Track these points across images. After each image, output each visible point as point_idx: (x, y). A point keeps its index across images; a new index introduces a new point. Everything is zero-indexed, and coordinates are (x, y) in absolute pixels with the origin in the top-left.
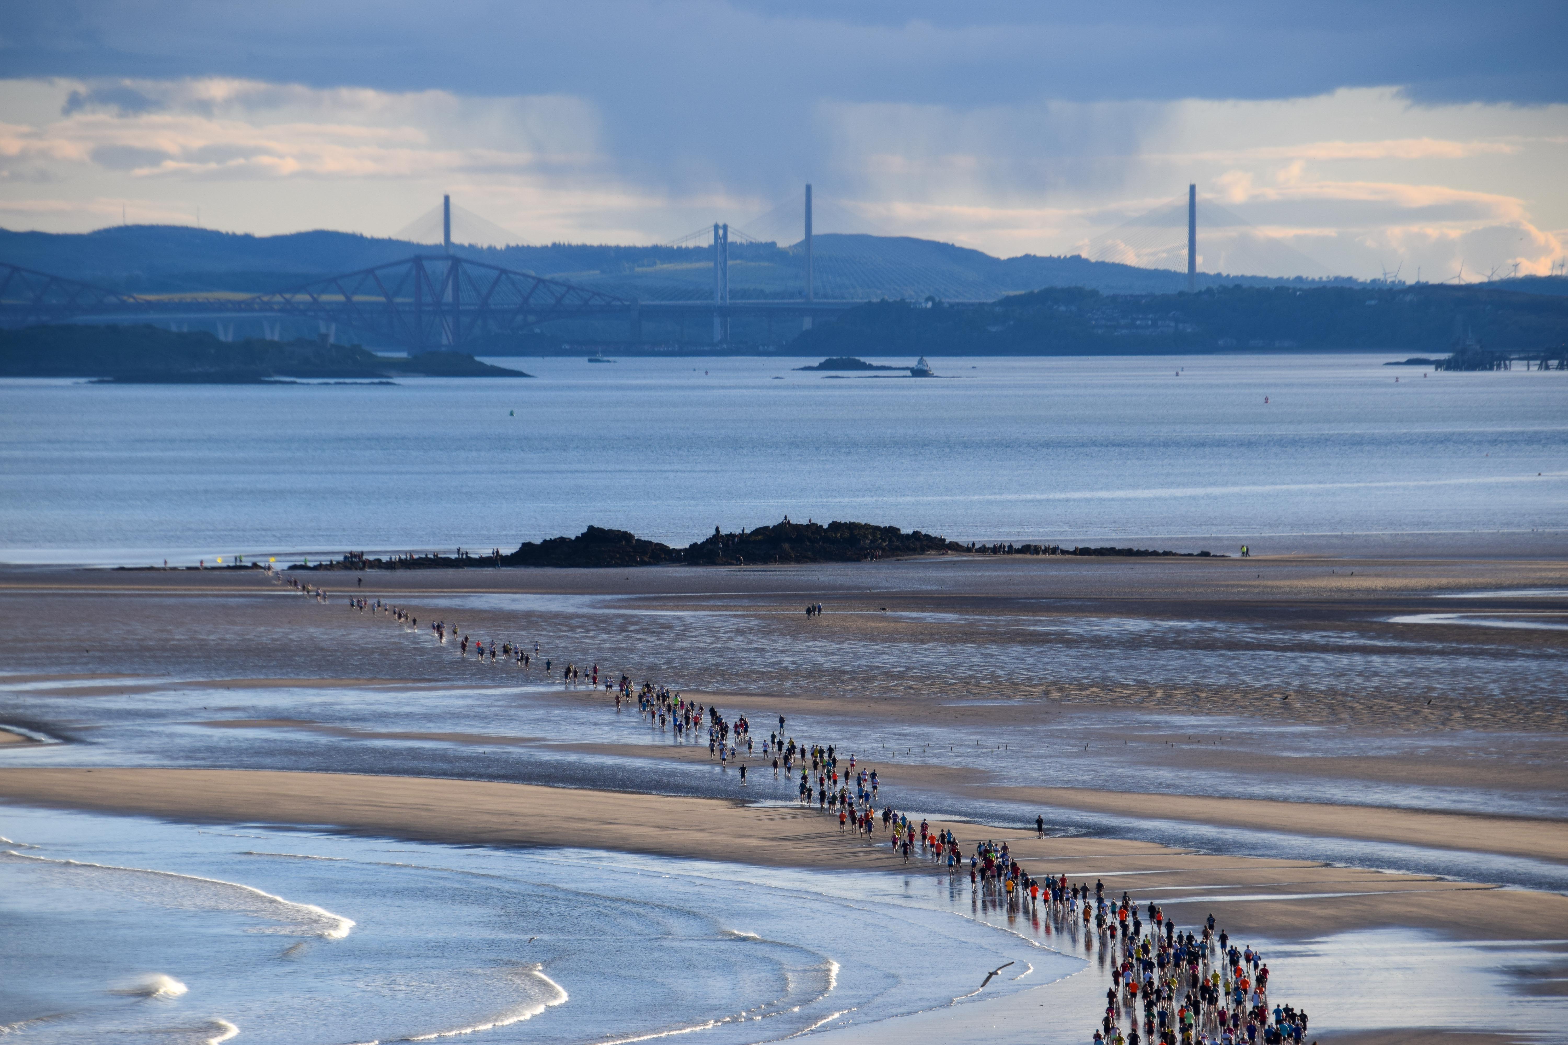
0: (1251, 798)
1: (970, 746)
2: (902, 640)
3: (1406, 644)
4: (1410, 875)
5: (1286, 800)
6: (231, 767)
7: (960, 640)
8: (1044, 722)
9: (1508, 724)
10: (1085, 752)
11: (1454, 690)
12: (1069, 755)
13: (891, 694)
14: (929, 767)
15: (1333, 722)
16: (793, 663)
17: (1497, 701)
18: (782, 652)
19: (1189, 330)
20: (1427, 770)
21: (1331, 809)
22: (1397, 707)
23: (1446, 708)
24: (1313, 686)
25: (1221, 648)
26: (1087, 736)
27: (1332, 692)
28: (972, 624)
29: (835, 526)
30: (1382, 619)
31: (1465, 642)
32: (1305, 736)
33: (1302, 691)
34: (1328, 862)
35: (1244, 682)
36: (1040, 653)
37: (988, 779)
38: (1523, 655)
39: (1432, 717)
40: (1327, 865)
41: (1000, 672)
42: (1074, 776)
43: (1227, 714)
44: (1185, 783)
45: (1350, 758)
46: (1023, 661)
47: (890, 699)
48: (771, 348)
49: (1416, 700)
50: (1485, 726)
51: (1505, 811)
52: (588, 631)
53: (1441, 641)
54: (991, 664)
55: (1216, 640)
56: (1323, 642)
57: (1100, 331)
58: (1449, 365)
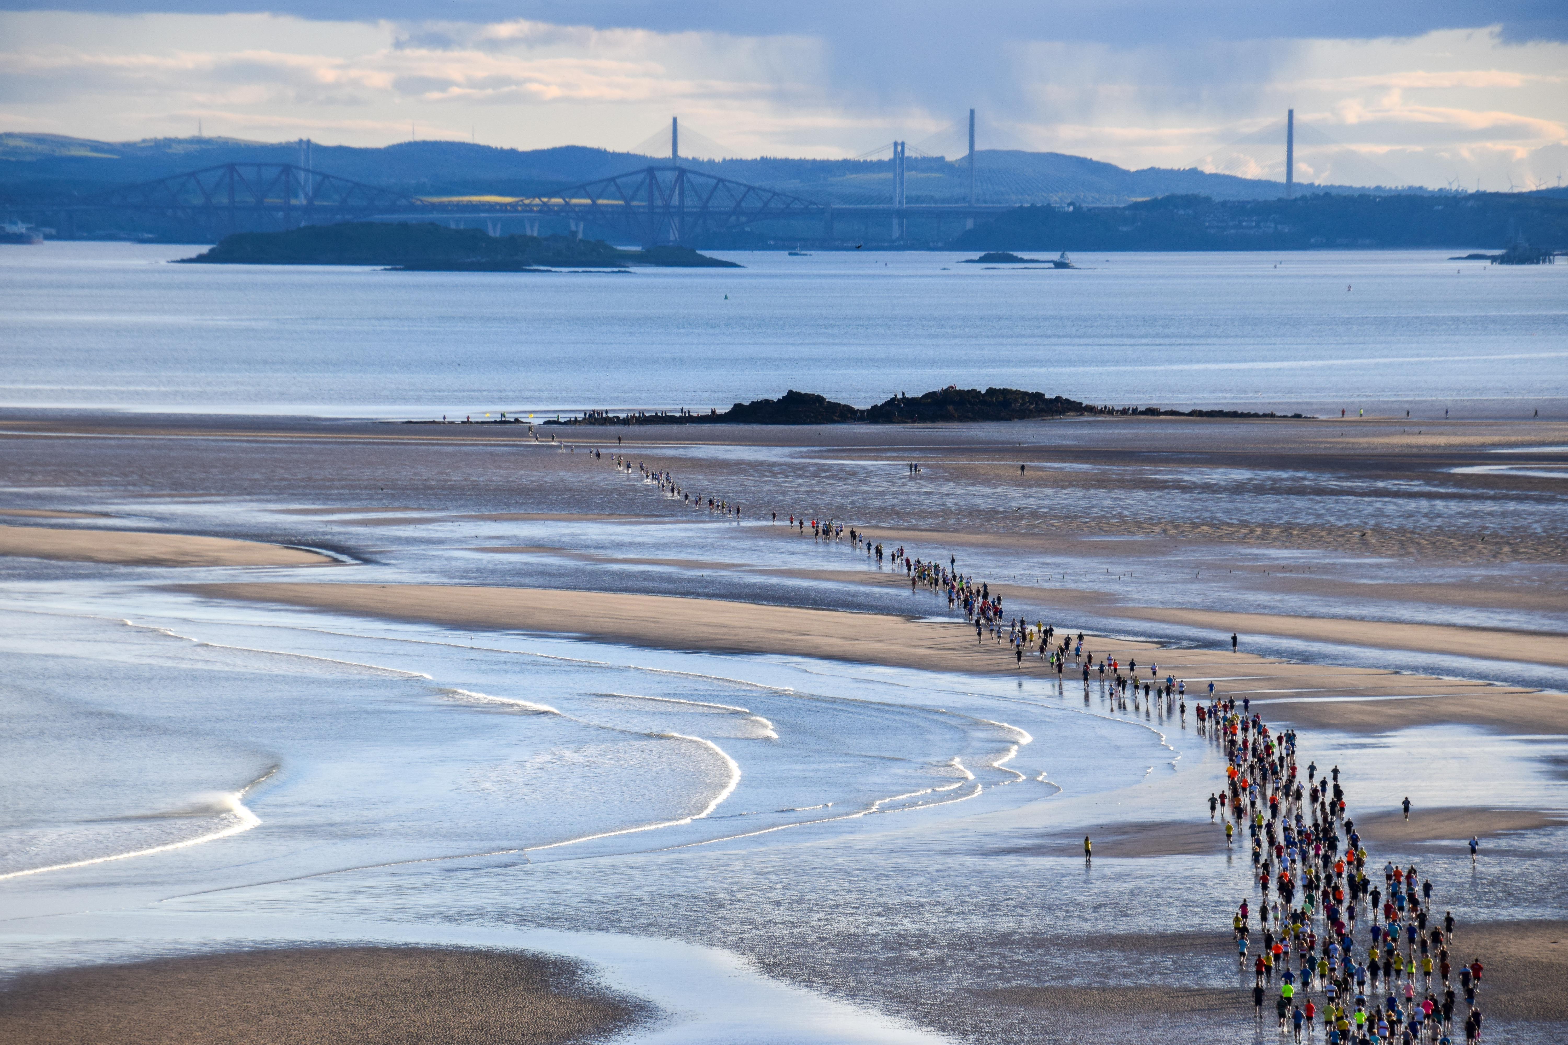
0: (1334, 617)
1: (1102, 574)
2: (1046, 486)
3: (1464, 491)
4: (1465, 681)
5: (1362, 619)
6: (498, 585)
7: (1093, 486)
8: (1163, 554)
9: (1548, 557)
10: (1196, 579)
11: (1503, 529)
12: (1184, 582)
13: (1036, 531)
14: (1067, 590)
15: (1402, 555)
16: (956, 504)
17: (1539, 538)
18: (947, 495)
19: (1286, 230)
20: (1480, 595)
21: (1400, 626)
22: (1456, 543)
23: (1497, 543)
24: (1386, 525)
25: (1310, 493)
26: (1198, 566)
27: (1402, 530)
28: (1104, 473)
29: (991, 391)
30: (1445, 470)
31: (1513, 489)
32: (1379, 566)
33: (1378, 530)
34: (1397, 670)
35: (1329, 522)
36: (1160, 497)
37: (1117, 601)
38: (1562, 500)
39: (1485, 551)
40: (1396, 673)
41: (1126, 513)
42: (1186, 599)
43: (1315, 548)
44: (1279, 605)
45: (1417, 585)
46: (1145, 504)
47: (1035, 534)
48: (940, 244)
49: (1472, 537)
50: (1529, 559)
51: (1545, 628)
52: (787, 477)
53: (1493, 489)
54: (1119, 506)
55: (1306, 486)
56: (1395, 488)
57: (1212, 231)
58: (1503, 260)
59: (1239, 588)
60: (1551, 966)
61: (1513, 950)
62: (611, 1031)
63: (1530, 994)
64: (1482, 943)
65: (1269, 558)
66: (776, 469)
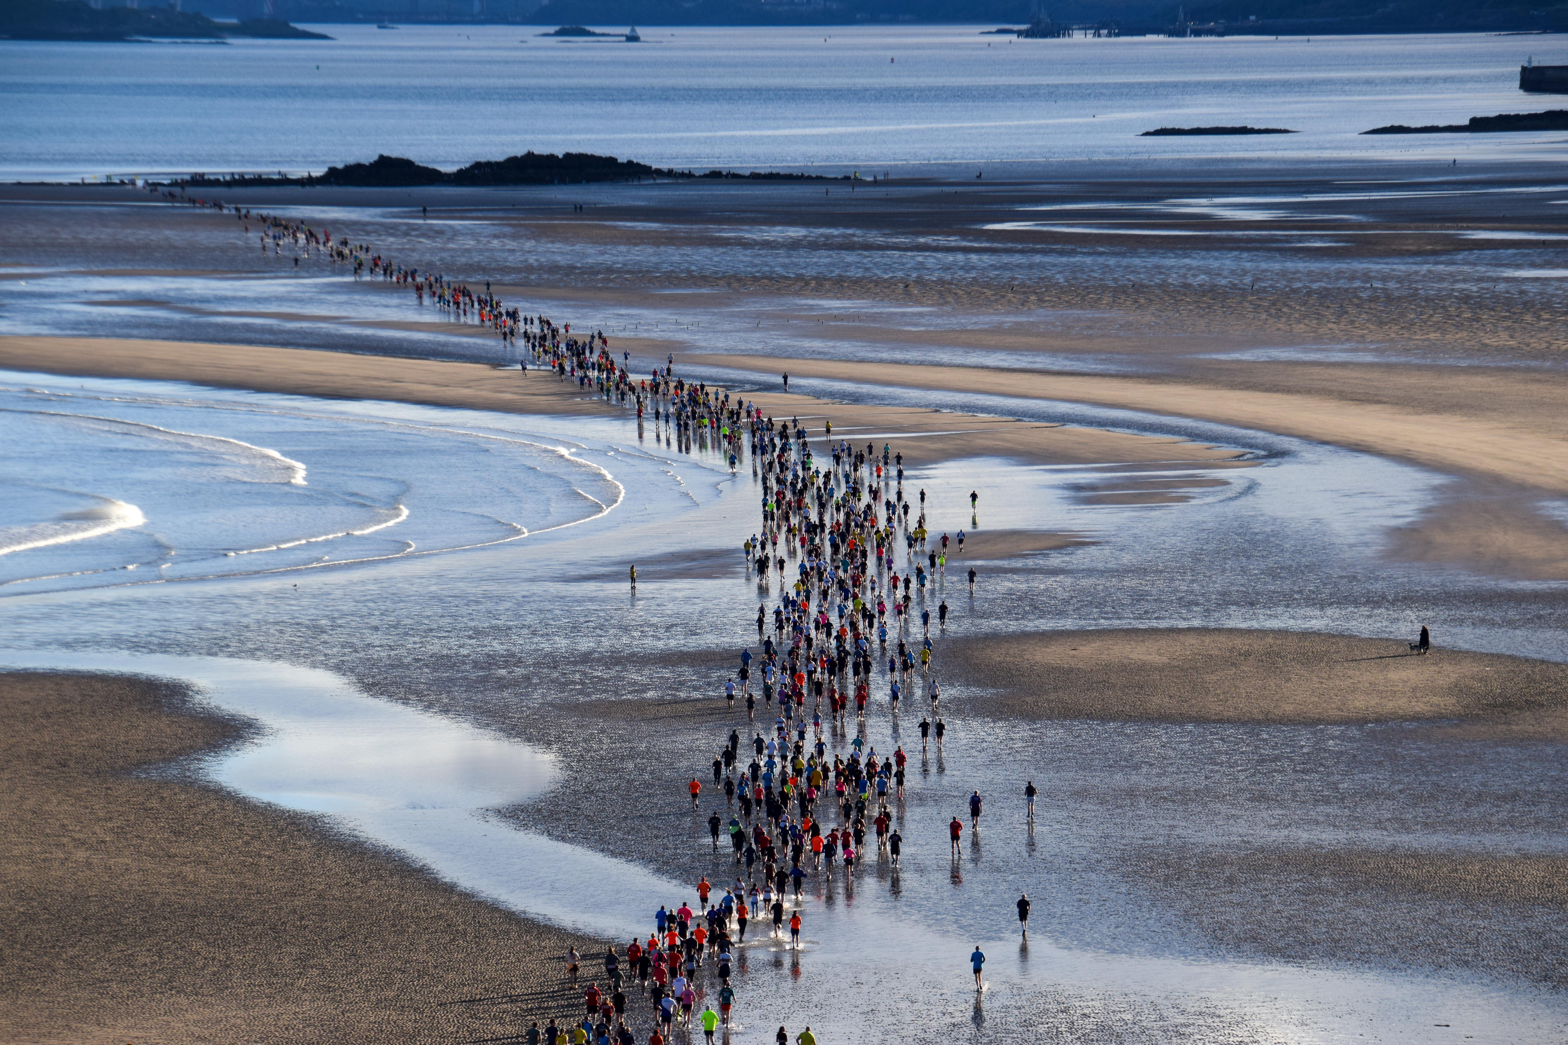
0: (881, 361)
1: (671, 324)
2: (619, 244)
3: (996, 245)
4: (997, 418)
5: (906, 363)
6: (107, 336)
7: (663, 244)
8: (727, 305)
9: (1070, 305)
10: (757, 328)
11: (1030, 279)
12: (746, 331)
13: (611, 285)
14: (640, 339)
15: (942, 305)
16: (537, 260)
17: (1062, 288)
18: (529, 252)
19: (834, 7)
20: (1010, 340)
21: (939, 369)
22: (989, 293)
23: (1024, 293)
24: (927, 277)
25: (859, 249)
26: (759, 315)
27: (941, 282)
28: (672, 231)
29: (568, 156)
30: (978, 227)
31: (1039, 243)
32: (921, 315)
33: (919, 281)
34: (937, 408)
35: (876, 275)
36: (724, 253)
37: (685, 349)
38: (1081, 253)
39: (1014, 300)
40: (936, 411)
41: (693, 268)
42: (749, 346)
43: (863, 298)
44: (832, 351)
45: (954, 331)
46: (711, 259)
47: (611, 288)
48: (518, 19)
49: (1003, 287)
50: (1053, 306)
51: (1068, 369)
52: (380, 235)
53: (1021, 243)
54: (687, 262)
55: (855, 242)
56: (934, 244)
57: (768, 8)
58: (1027, 34)
59: (796, 336)
60: (1071, 670)
61: (1038, 658)
62: (220, 746)
63: (1053, 696)
64: (1011, 652)
65: (823, 308)
66: (369, 228)
